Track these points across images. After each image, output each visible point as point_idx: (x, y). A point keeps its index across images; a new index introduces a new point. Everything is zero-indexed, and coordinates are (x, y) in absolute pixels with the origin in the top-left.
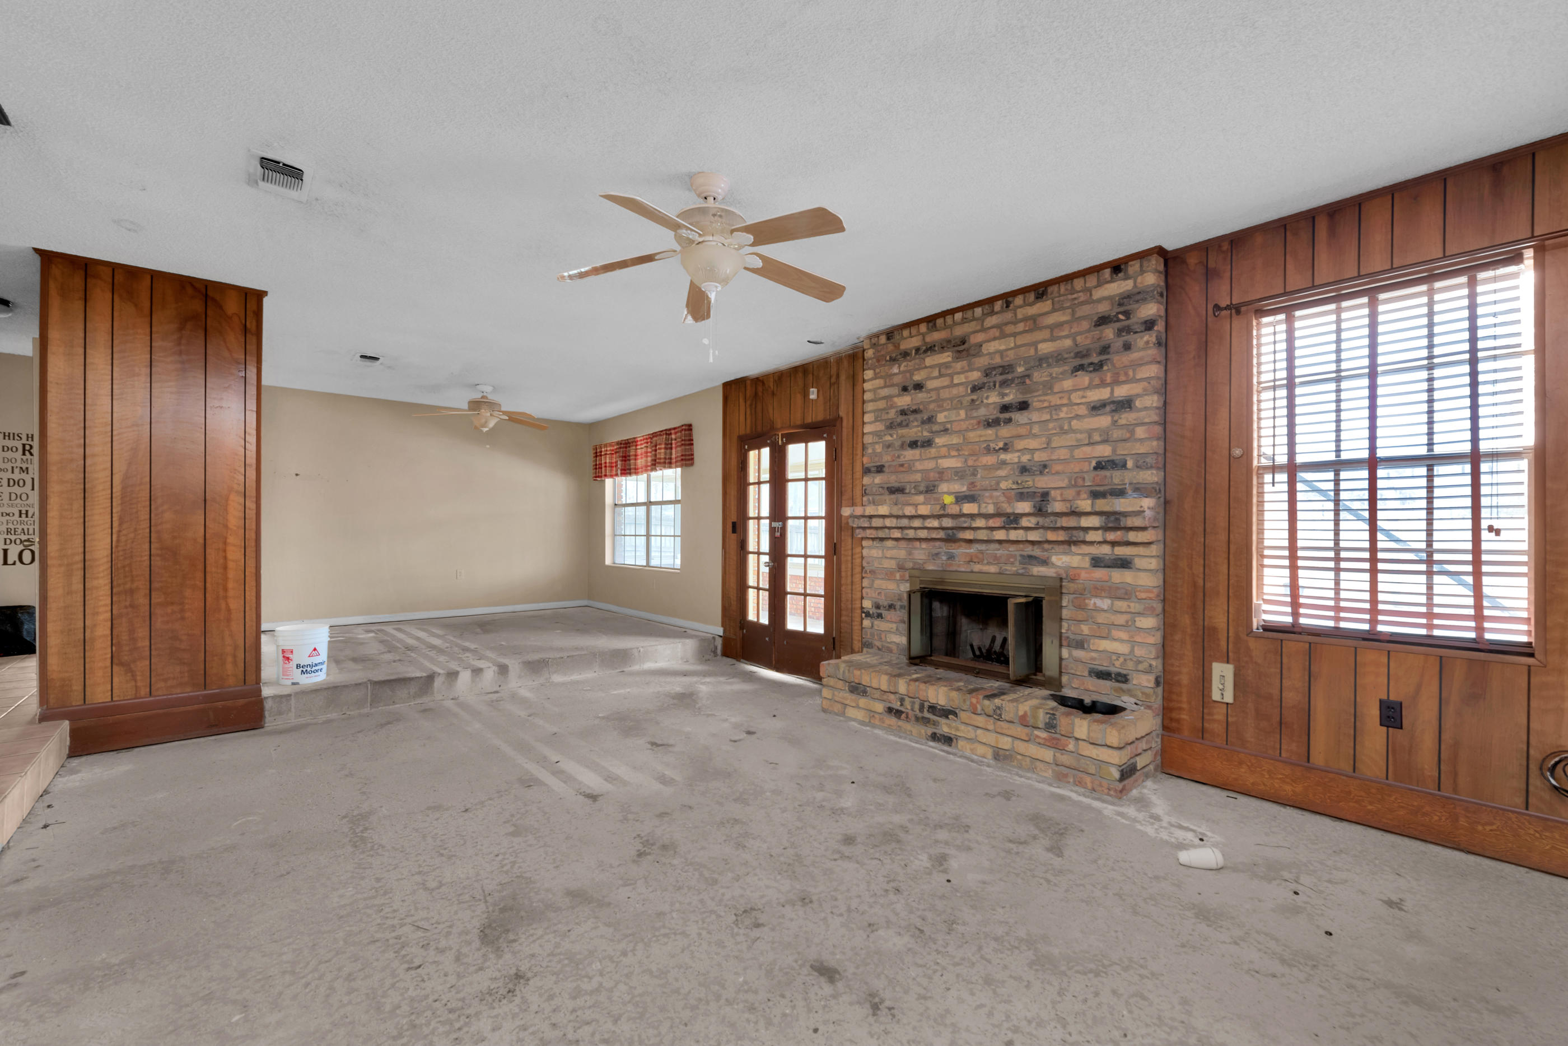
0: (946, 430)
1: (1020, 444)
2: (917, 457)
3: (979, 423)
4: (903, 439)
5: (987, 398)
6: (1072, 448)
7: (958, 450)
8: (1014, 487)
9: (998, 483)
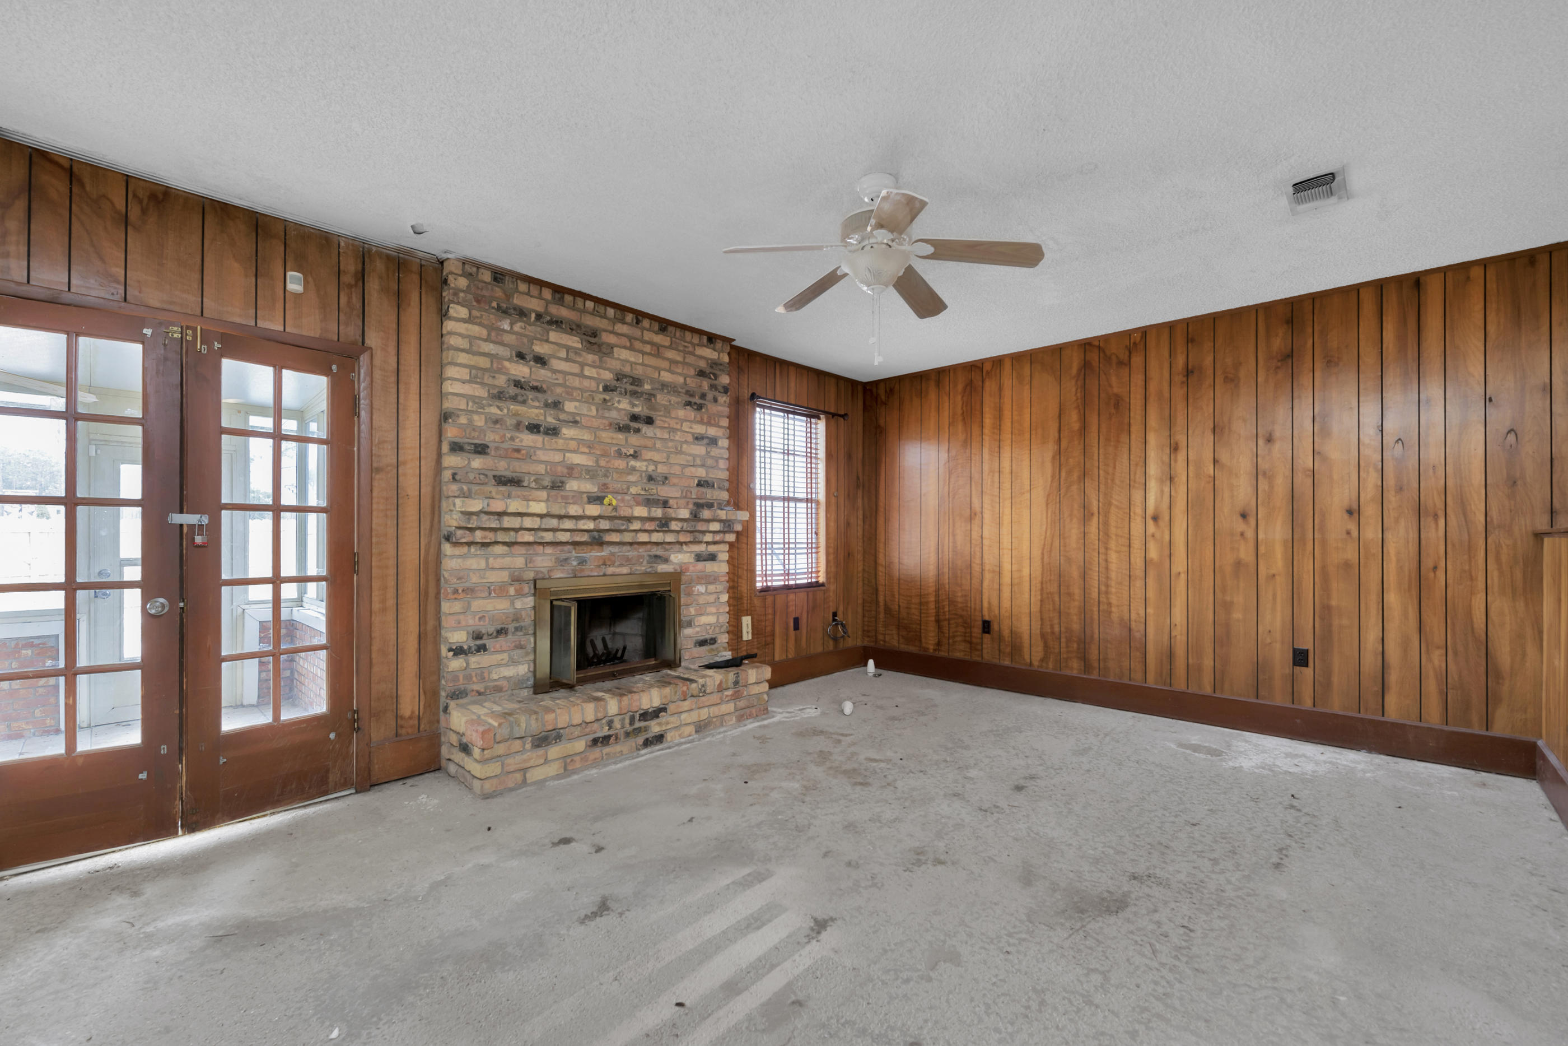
0: (576, 422)
1: (648, 455)
2: (539, 445)
3: (611, 424)
4: (519, 418)
5: (619, 402)
6: (684, 466)
7: (589, 447)
8: (643, 493)
9: (628, 488)
